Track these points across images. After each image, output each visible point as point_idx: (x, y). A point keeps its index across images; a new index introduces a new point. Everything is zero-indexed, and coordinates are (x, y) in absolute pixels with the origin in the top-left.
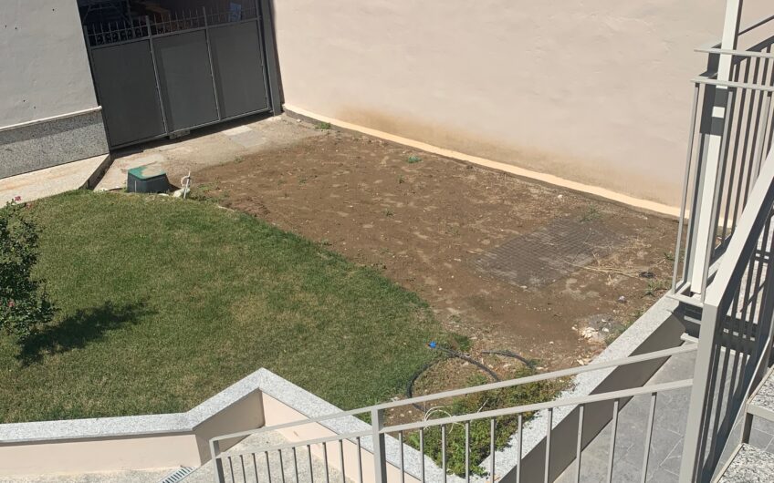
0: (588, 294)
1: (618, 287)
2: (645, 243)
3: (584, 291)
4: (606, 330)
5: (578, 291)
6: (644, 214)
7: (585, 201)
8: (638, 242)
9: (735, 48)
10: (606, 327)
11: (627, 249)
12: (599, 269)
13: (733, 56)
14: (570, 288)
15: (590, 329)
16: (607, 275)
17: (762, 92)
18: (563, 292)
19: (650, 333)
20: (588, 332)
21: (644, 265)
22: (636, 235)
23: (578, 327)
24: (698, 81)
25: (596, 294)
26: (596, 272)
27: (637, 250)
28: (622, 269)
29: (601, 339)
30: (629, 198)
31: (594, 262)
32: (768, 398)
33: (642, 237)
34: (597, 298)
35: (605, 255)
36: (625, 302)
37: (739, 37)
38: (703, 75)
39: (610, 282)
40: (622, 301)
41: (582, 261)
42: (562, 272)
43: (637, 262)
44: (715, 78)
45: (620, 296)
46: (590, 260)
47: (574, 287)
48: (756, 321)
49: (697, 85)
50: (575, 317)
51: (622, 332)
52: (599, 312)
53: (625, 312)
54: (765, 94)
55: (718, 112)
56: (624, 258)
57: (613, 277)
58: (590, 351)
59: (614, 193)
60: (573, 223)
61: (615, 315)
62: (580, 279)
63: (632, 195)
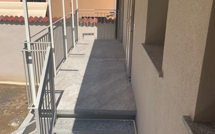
0: (11, 113)
1: (20, 108)
2: (25, 94)
3: (10, 113)
4: (19, 122)
5: (8, 113)
6: (23, 86)
7: (5, 86)
8: (23, 95)
9: (30, 41)
10: (18, 121)
11: (20, 97)
12: (13, 105)
13: (30, 43)
14: (5, 113)
15: (14, 123)
16: (16, 106)
17: (39, 52)
18: (4, 115)
19: (31, 119)
20: (13, 124)
21: (26, 100)
22: (22, 93)
23: (10, 124)
24: (23, 51)
25: (14, 112)
26: (12, 106)
27: (23, 97)
28: (20, 103)
29: (18, 125)
30: (18, 83)
31: (12, 103)
32: (58, 127)
33: (24, 93)
34: (14, 114)
35: (14, 100)
36: (23, 112)
37: (31, 38)
38: (24, 49)
39: (17, 108)
40: (21, 112)
41: (8, 104)
42: (2, 109)
43: (24, 100)
44: (27, 49)
45: (21, 111)
46: (10, 103)
47: (6, 112)
48: (50, 109)
49: (23, 52)
50: (8, 121)
51: (23, 121)
52: (16, 117)
53: (23, 115)
54: (40, 52)
55: (30, 58)
56: (20, 100)
57: (18, 106)
58: (15, 129)
59: (13, 82)
60: (3, 93)
61: (20, 117)
62: (8, 109)
63: (19, 82)
